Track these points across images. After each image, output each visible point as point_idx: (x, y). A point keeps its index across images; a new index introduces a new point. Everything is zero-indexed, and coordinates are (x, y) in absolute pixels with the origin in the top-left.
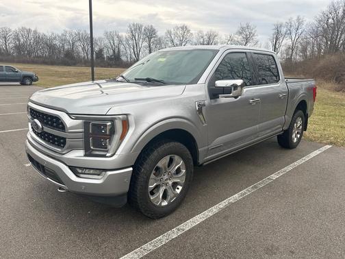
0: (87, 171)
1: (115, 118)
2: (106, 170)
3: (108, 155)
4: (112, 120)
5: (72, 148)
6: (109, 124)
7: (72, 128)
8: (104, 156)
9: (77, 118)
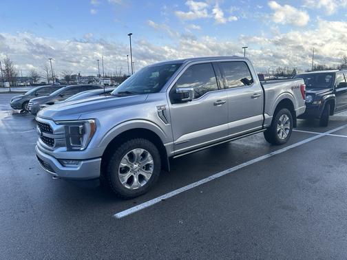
0: (71, 162)
1: (85, 122)
2: (81, 160)
3: (82, 149)
4: (83, 124)
5: (58, 146)
6: (81, 126)
7: (57, 131)
8: (79, 150)
9: (60, 124)
